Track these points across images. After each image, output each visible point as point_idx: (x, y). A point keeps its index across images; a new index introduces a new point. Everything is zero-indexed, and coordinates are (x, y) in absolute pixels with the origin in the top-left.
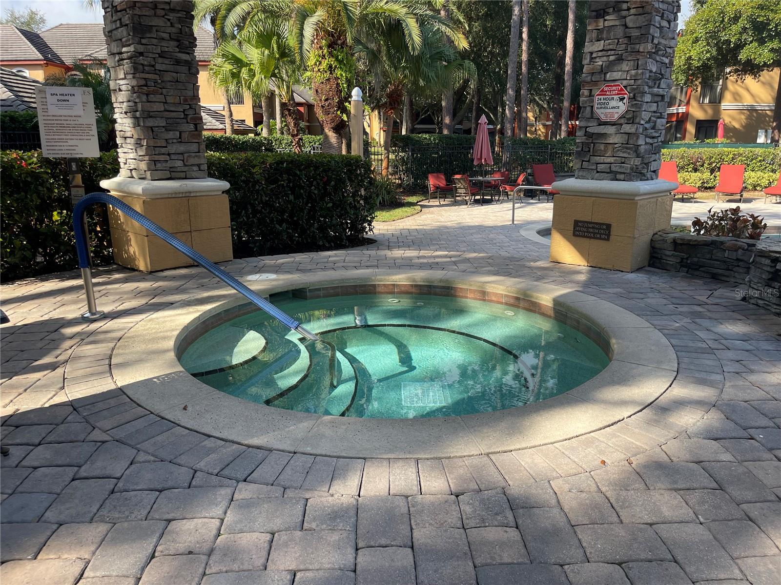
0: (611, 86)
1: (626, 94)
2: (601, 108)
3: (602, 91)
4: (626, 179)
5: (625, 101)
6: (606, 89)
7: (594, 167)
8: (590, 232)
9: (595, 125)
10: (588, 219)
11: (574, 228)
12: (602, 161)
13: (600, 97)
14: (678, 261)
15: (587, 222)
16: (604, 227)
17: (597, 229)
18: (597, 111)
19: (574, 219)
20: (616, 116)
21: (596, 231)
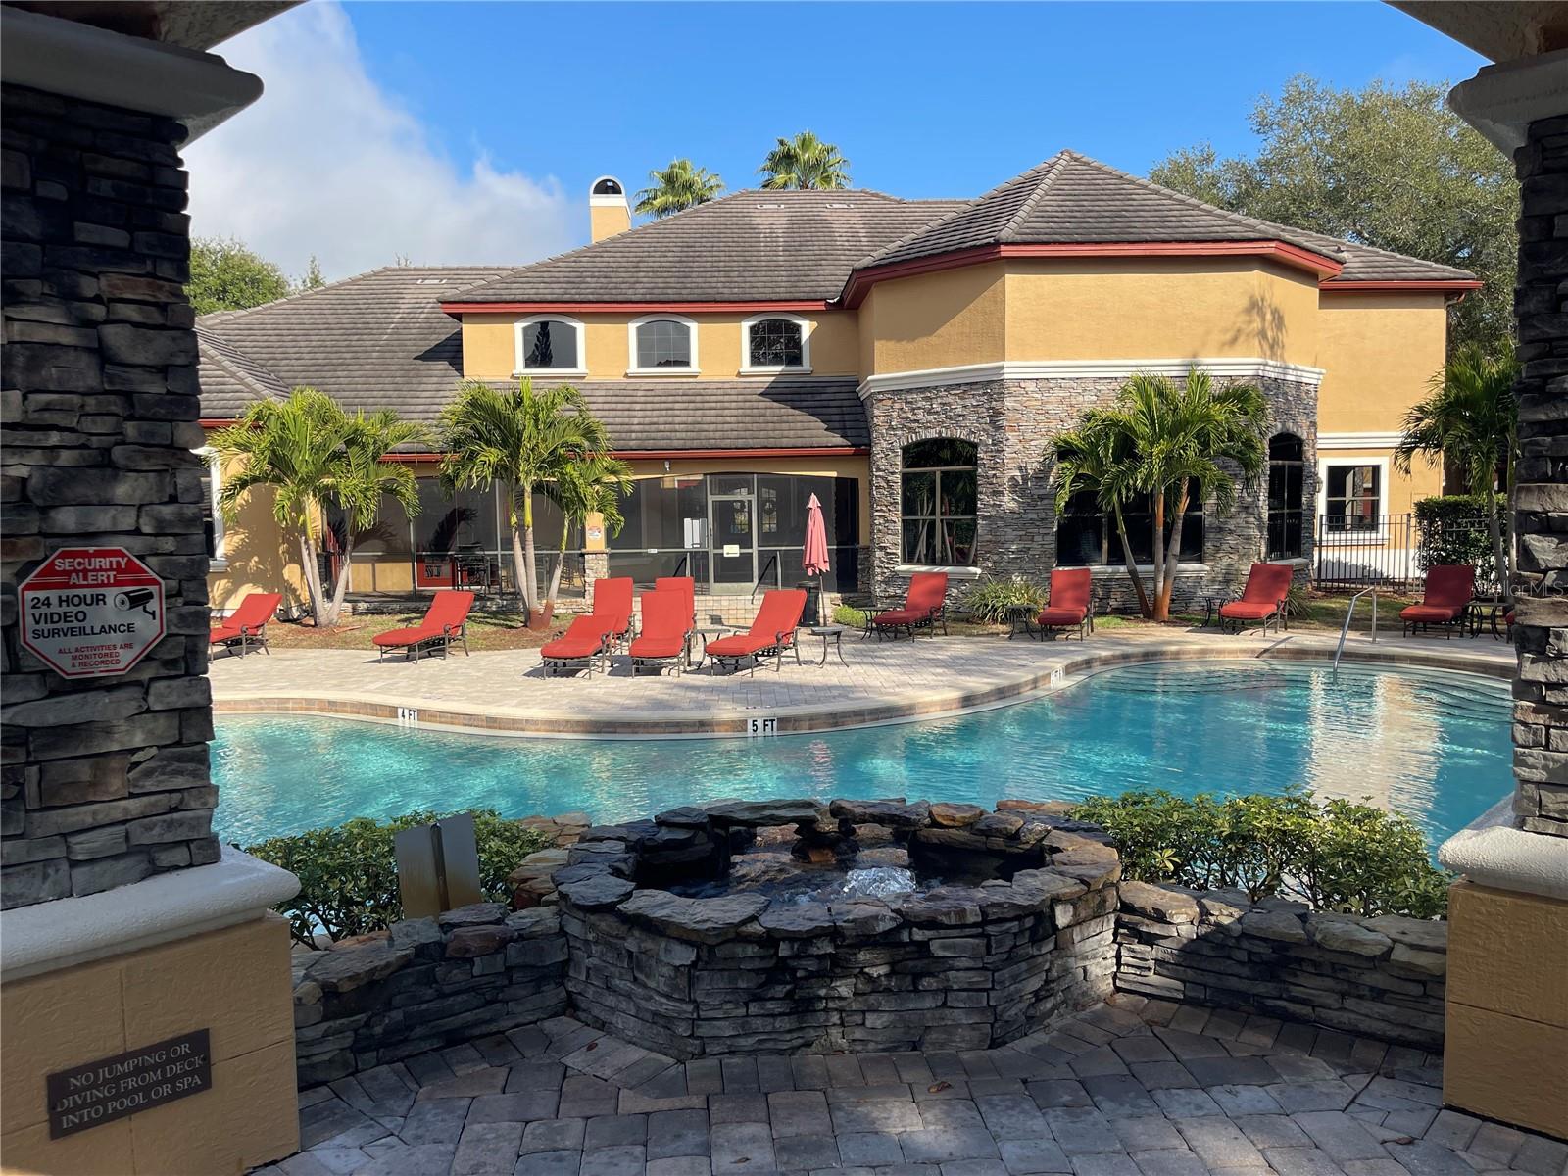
0: (85, 554)
1: (154, 582)
2: (54, 633)
3: (50, 571)
4: (197, 859)
5: (153, 605)
6: (62, 565)
7: (57, 852)
8: (128, 1093)
9: (33, 695)
10: (112, 1047)
11: (52, 1107)
12: (89, 821)
13: (42, 594)
14: (348, 1042)
15: (108, 1063)
16: (184, 1049)
17: (154, 1068)
18: (38, 643)
19: (46, 1070)
20: (126, 657)
21: (151, 1077)
